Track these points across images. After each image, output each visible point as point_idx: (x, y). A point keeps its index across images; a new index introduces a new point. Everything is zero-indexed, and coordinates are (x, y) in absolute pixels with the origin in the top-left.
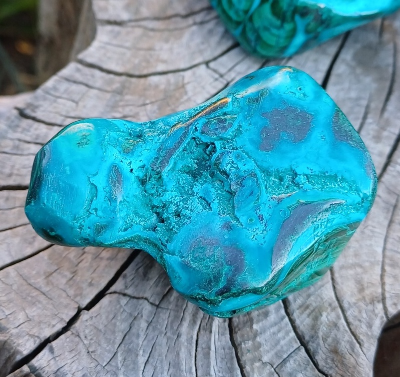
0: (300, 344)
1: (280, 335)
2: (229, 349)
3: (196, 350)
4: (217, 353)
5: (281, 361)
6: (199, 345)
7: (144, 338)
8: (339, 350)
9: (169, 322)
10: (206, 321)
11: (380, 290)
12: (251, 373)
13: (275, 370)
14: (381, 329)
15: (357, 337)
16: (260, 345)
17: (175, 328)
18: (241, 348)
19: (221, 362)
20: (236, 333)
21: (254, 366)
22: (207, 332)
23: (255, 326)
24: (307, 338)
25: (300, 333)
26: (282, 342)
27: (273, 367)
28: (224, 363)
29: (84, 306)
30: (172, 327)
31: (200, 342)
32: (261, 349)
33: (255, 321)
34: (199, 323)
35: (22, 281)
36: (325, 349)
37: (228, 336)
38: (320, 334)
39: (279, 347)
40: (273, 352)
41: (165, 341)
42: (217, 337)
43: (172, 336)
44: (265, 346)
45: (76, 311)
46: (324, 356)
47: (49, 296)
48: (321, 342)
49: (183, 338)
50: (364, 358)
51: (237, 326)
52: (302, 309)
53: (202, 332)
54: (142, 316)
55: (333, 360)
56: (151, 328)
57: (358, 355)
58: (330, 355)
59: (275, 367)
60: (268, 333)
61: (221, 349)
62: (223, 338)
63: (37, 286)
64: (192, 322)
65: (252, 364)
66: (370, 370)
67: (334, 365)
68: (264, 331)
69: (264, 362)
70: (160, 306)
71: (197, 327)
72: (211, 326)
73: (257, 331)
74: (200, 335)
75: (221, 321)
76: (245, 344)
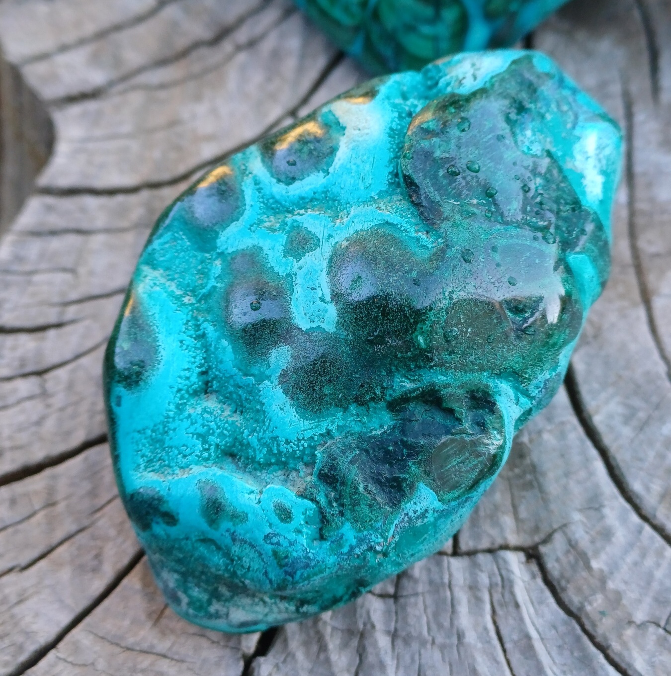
1: (649, 562)
2: (565, 623)
3: (504, 651)
4: (545, 641)
6: (506, 639)
7: (395, 666)
9: (430, 617)
10: (500, 589)
12: (625, 653)
13: (665, 629)
16: (618, 595)
17: (447, 624)
18: (586, 614)
19: (561, 654)
20: (564, 589)
21: (625, 638)
22: (511, 609)
23: (595, 564)
26: (659, 574)
27: (659, 626)
28: (567, 653)
29: (252, 650)
30: (440, 626)
31: (504, 632)
32: (624, 601)
33: (590, 554)
34: (486, 597)
35: (110, 649)
37: (551, 600)
39: (655, 586)
40: (648, 600)
41: (437, 655)
42: (532, 610)
43: (448, 641)
45: (242, 664)
47: (176, 657)
49: (471, 637)
51: (562, 576)
53: (500, 612)
54: (373, 626)
56: (399, 643)
59: (663, 623)
60: (625, 568)
61: (550, 630)
62: (544, 609)
63: (145, 646)
64: (473, 600)
65: (620, 636)
68: (614, 566)
69: (638, 622)
70: (399, 594)
71: (488, 608)
72: (512, 594)
73: (601, 571)
74: (497, 619)
75: (527, 577)
76: (590, 603)
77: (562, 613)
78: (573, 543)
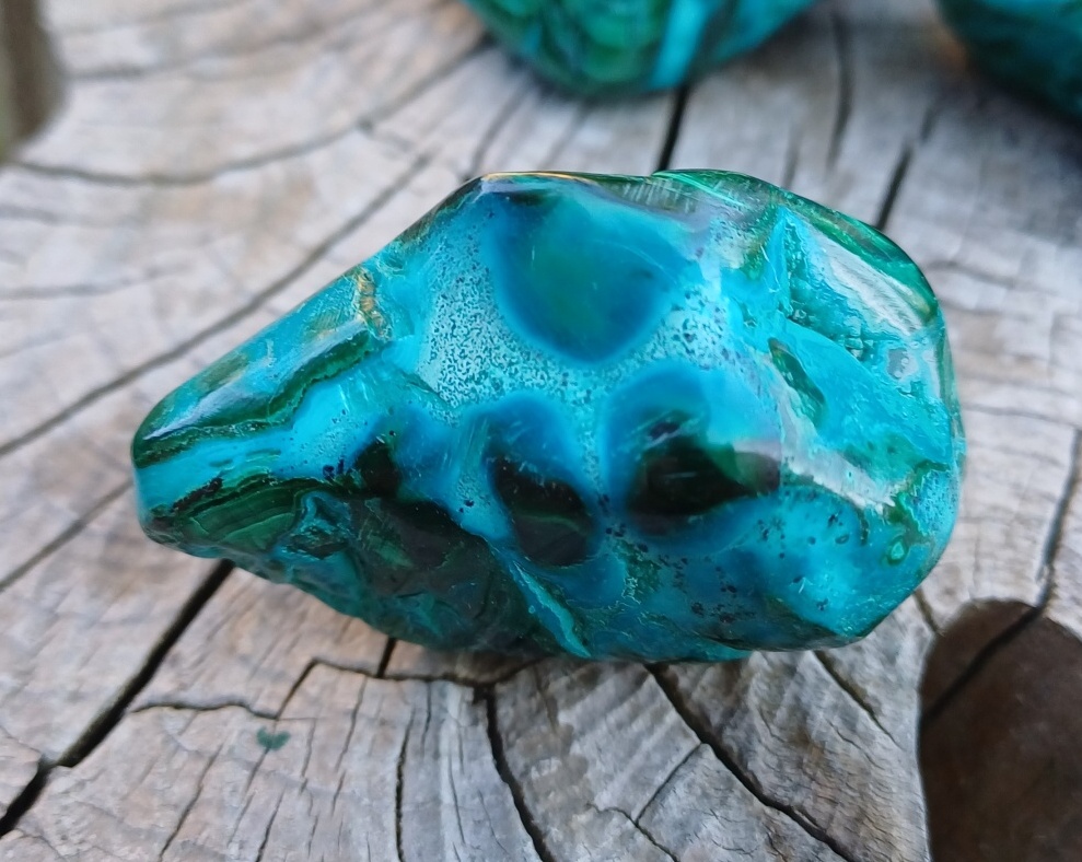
0: (698, 741)
1: (639, 725)
2: (496, 791)
3: (399, 816)
4: (460, 812)
5: (649, 795)
6: (407, 800)
7: (240, 810)
8: (814, 735)
9: (314, 752)
10: (421, 730)
12: (567, 846)
13: (636, 825)
14: (921, 662)
15: (858, 692)
16: (583, 764)
17: (332, 765)
18: (530, 784)
19: (476, 832)
20: (511, 746)
21: (573, 825)
22: (428, 757)
23: (564, 718)
24: (715, 719)
25: (694, 710)
26: (647, 745)
27: (629, 817)
28: (485, 832)
29: (57, 758)
30: (322, 767)
31: (406, 791)
32: (589, 775)
33: (561, 702)
34: (400, 739)
36: (772, 740)
37: (488, 758)
38: (753, 701)
39: (638, 759)
40: (624, 777)
41: (302, 805)
42: (456, 766)
43: (324, 787)
44: (598, 763)
45: (35, 772)
46: (773, 761)
48: (758, 723)
49: (355, 786)
50: (889, 743)
51: (513, 726)
53: (411, 760)
54: (231, 752)
55: (799, 765)
56: (259, 781)
57: (868, 739)
58: (788, 754)
59: (634, 815)
60: (602, 729)
61: (473, 798)
62: (474, 767)
64: (380, 740)
65: (567, 821)
66: (911, 774)
67: (806, 778)
68: (590, 723)
69: (601, 808)
70: (283, 715)
71: (397, 751)
72: (437, 739)
73: (569, 728)
74: (406, 771)
75: (465, 721)
76: (539, 770)
77: (496, 778)
78: (543, 685)
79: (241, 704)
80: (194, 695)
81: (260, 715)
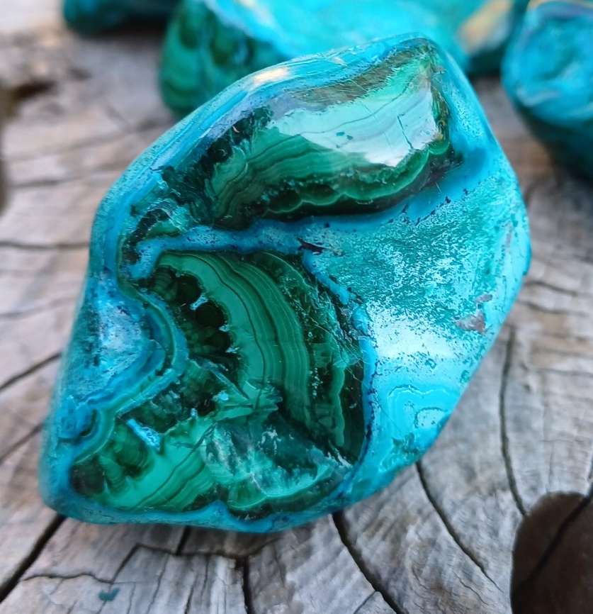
0: (373, 590)
1: (336, 581)
8: (445, 583)
9: (133, 603)
10: (200, 588)
11: (503, 472)
14: (515, 534)
15: (474, 555)
16: (301, 608)
17: (144, 611)
20: (256, 596)
22: (203, 606)
23: (290, 578)
24: (384, 576)
25: (372, 570)
26: (341, 594)
33: (288, 567)
34: (187, 594)
36: (420, 588)
37: (241, 605)
38: (408, 563)
39: (335, 604)
42: (221, 611)
44: (310, 606)
46: (419, 601)
50: (493, 588)
51: (258, 584)
52: (372, 529)
53: (193, 608)
55: (436, 604)
57: (480, 586)
58: (429, 596)
60: (314, 584)
62: (233, 611)
64: (174, 595)
66: (506, 607)
67: (440, 613)
68: (305, 581)
70: (116, 581)
71: (184, 602)
72: (209, 593)
73: (293, 584)
75: (228, 582)
76: (273, 611)
78: (278, 556)
79: (90, 574)
80: (61, 569)
81: (102, 581)
